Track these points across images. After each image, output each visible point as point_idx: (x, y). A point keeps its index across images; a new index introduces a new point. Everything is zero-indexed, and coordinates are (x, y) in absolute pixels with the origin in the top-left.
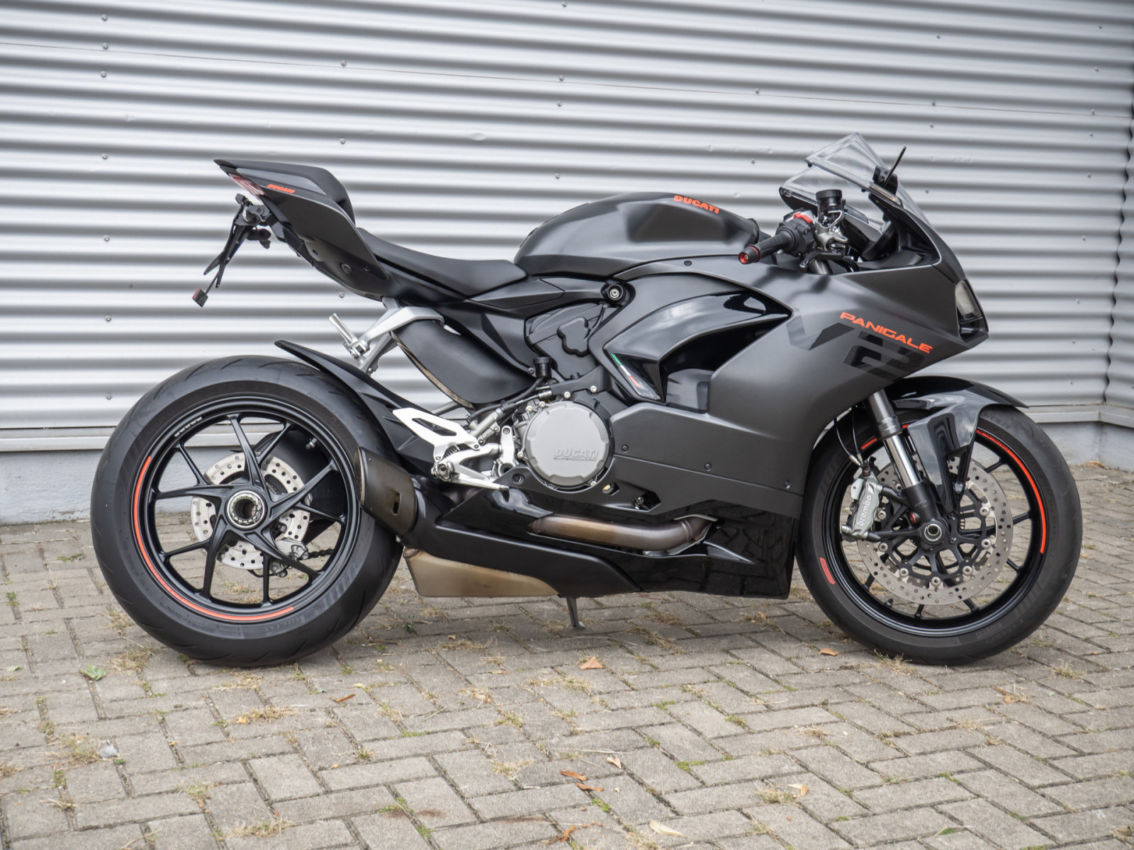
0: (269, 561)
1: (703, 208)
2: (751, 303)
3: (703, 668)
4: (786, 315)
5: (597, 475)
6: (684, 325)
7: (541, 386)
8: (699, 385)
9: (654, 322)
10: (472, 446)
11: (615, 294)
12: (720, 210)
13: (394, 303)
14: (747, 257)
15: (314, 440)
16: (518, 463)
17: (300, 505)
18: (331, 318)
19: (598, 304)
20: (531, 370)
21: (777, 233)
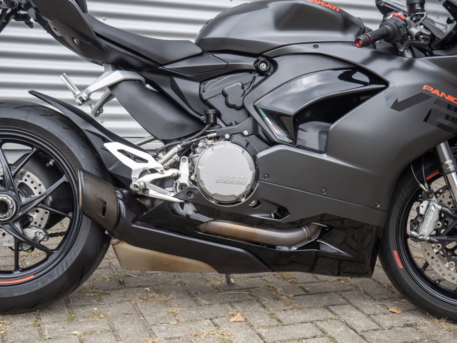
0: (18, 244)
1: (328, 8)
2: (358, 76)
3: (312, 322)
4: (384, 86)
5: (247, 194)
6: (310, 91)
7: (209, 129)
8: (320, 133)
9: (290, 88)
10: (159, 170)
11: (263, 67)
12: (340, 10)
13: (110, 67)
14: (361, 42)
15: (53, 160)
16: (191, 183)
17: (41, 205)
18: (62, 76)
19: (251, 73)
20: (203, 118)
21: (380, 27)
